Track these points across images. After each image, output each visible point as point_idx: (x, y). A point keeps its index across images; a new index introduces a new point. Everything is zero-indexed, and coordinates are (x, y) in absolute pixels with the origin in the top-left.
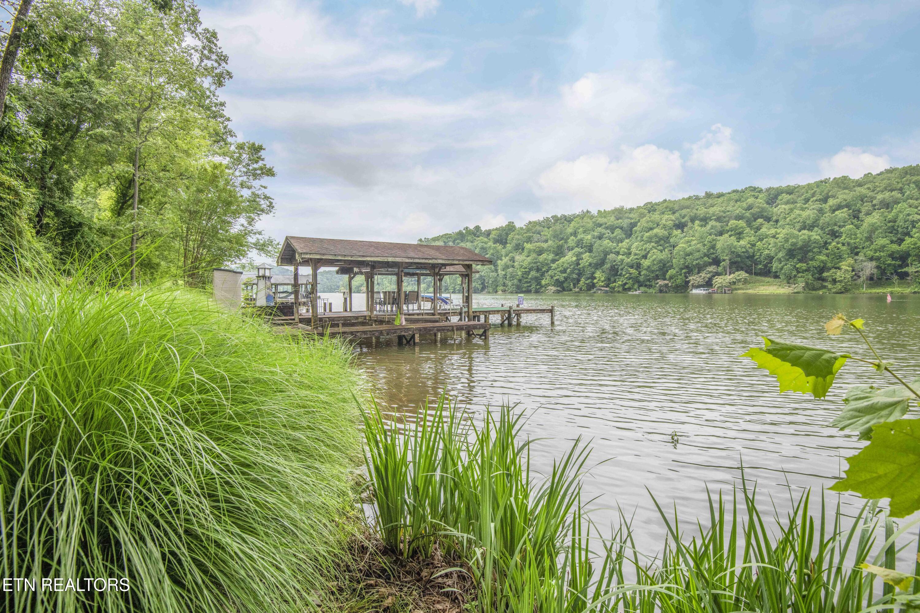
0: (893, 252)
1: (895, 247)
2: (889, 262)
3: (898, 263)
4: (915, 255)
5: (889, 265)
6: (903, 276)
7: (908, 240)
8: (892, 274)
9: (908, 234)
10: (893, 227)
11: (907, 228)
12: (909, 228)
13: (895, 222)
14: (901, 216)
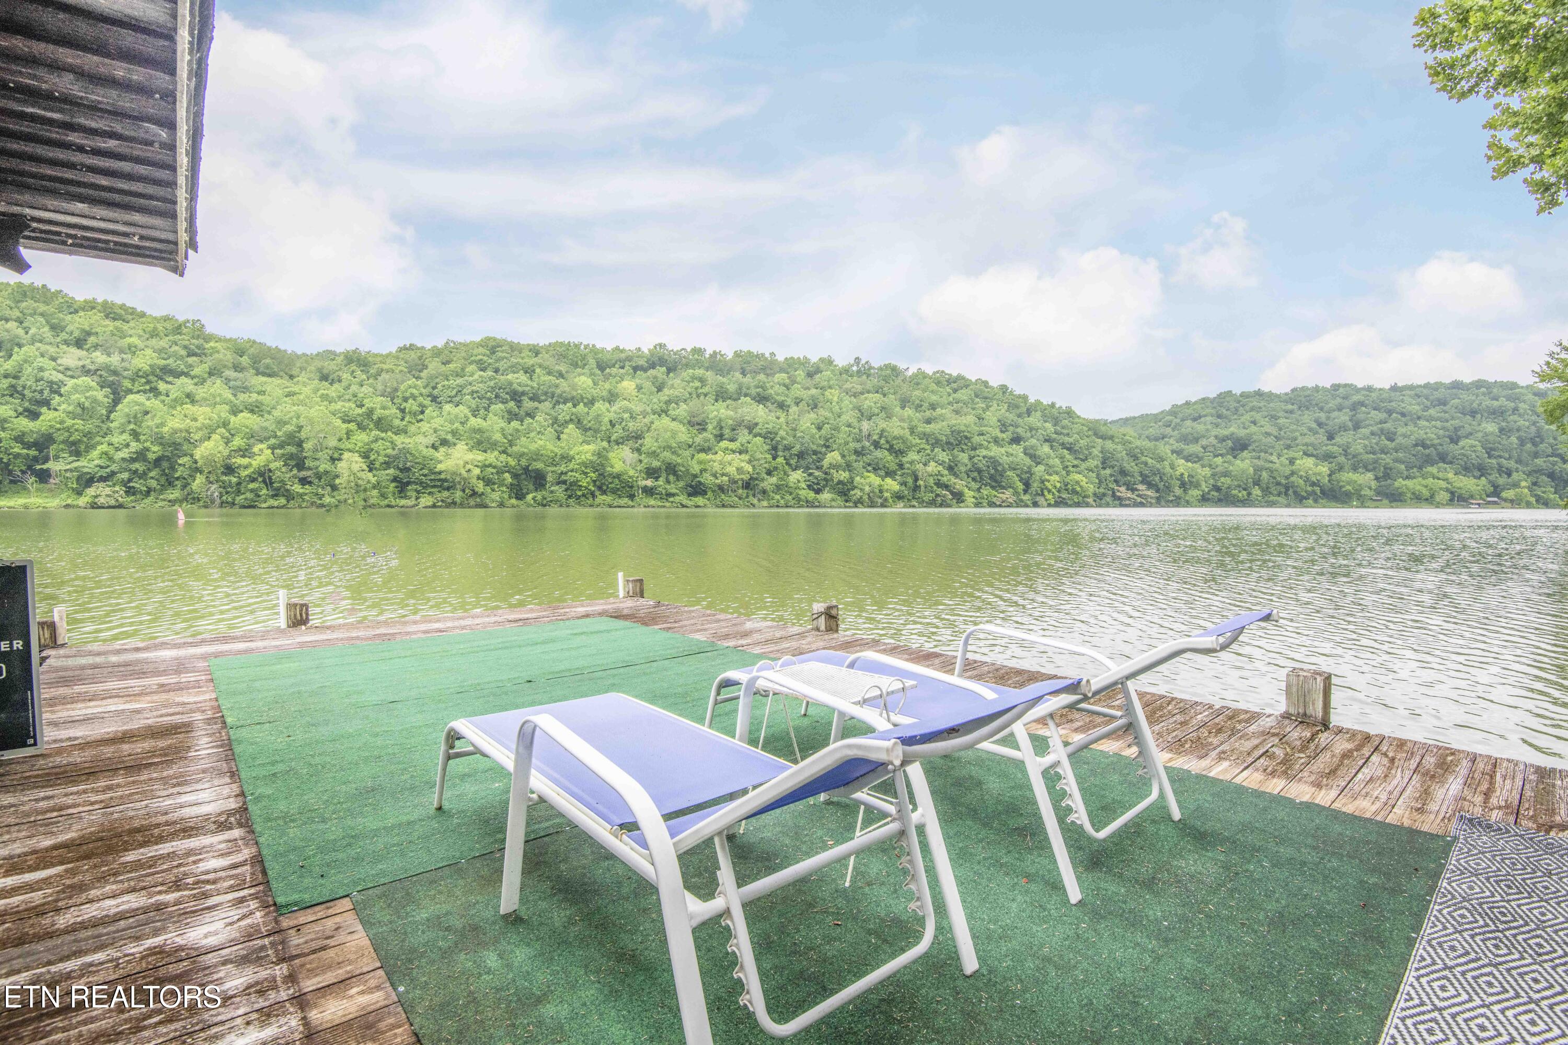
0: (24, 434)
1: (24, 423)
2: (16, 450)
3: (33, 452)
4: (63, 442)
5: (17, 456)
6: (44, 476)
7: (48, 417)
8: (23, 472)
9: (47, 403)
10: (13, 386)
11: (41, 392)
12: (46, 393)
13: (16, 377)
14: (28, 370)
